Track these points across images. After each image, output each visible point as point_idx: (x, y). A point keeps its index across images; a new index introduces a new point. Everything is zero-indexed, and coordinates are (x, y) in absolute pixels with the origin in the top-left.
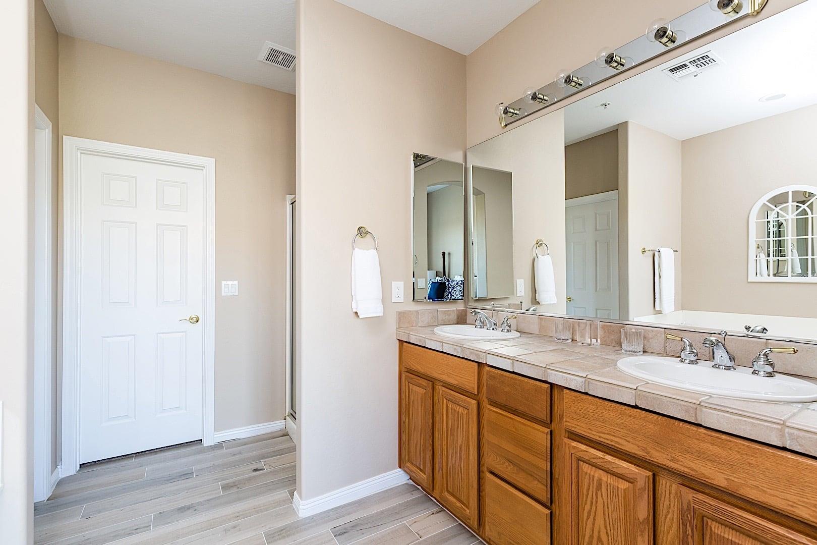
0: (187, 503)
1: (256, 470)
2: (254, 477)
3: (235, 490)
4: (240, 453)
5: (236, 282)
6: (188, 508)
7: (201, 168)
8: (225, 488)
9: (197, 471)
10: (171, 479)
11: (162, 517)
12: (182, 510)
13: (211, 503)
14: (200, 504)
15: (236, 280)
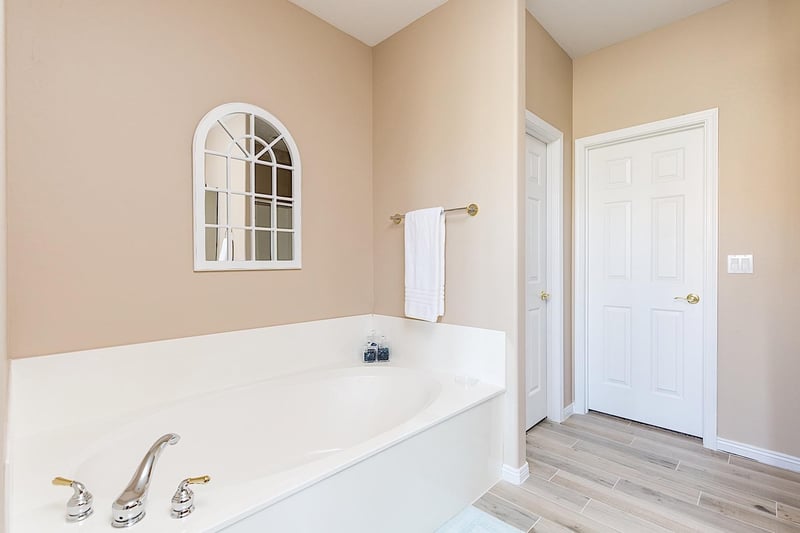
0: (654, 488)
1: (760, 508)
2: (752, 514)
3: (715, 510)
4: (748, 477)
5: (750, 257)
6: (653, 494)
7: (700, 125)
8: (704, 500)
9: (682, 466)
10: (652, 459)
11: (625, 485)
12: (648, 491)
13: (680, 505)
14: (666, 497)
15: (749, 254)
